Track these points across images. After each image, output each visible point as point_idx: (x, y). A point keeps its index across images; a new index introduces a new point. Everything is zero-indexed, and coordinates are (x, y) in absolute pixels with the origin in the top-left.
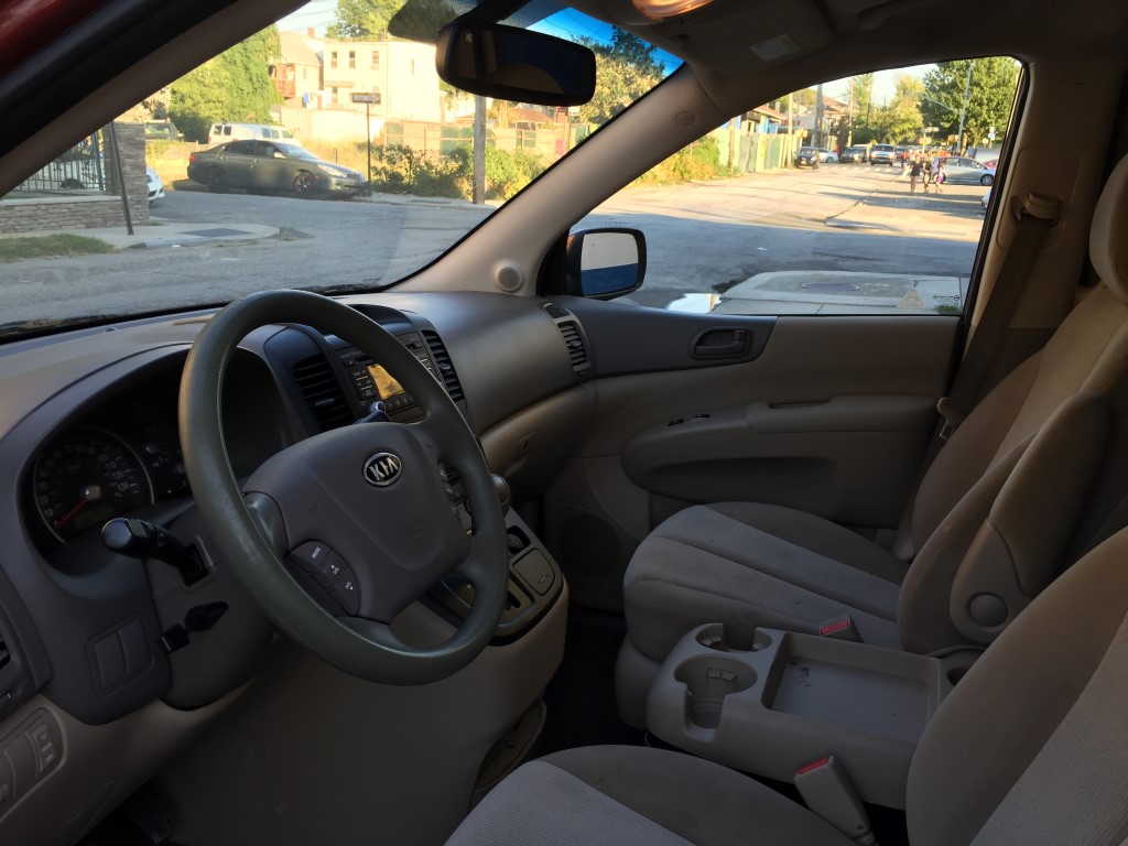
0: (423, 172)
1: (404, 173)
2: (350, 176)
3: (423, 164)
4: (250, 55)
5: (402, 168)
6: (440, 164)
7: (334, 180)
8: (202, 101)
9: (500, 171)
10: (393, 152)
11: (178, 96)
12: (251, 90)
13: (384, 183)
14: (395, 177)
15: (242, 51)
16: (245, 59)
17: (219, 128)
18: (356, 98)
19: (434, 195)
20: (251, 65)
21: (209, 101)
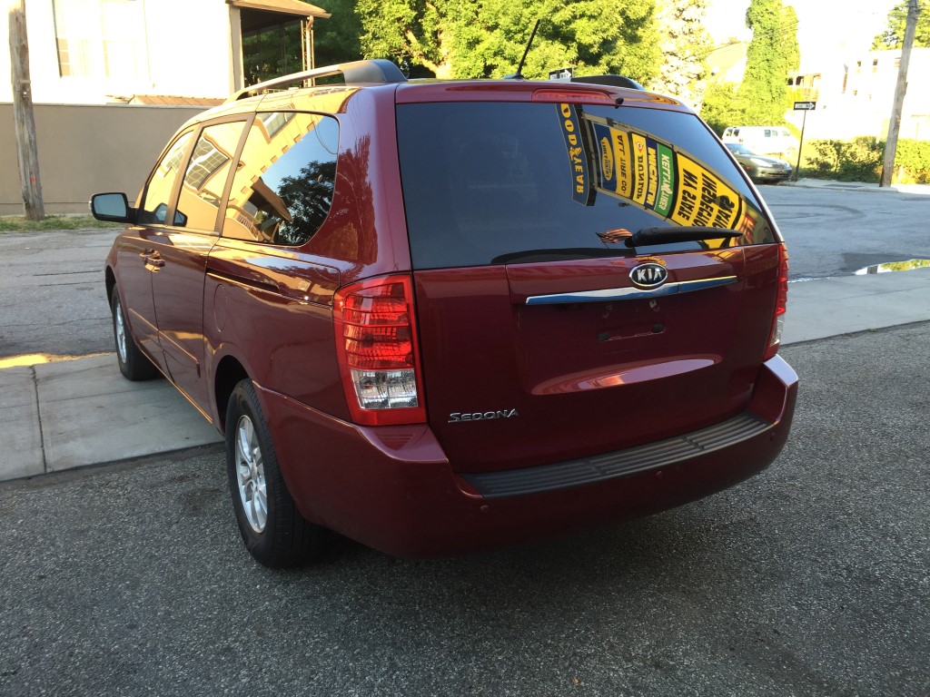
0: (848, 161)
1: (831, 161)
2: (775, 166)
3: (848, 155)
4: (773, 71)
5: (832, 159)
6: (863, 155)
7: (760, 169)
8: (725, 110)
9: (917, 159)
10: (826, 146)
11: (708, 107)
12: (770, 98)
13: (815, 171)
14: (825, 166)
15: (767, 68)
16: (768, 74)
17: (731, 131)
18: (797, 106)
19: (853, 180)
20: (773, 79)
21: (732, 110)
